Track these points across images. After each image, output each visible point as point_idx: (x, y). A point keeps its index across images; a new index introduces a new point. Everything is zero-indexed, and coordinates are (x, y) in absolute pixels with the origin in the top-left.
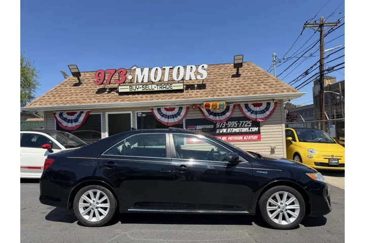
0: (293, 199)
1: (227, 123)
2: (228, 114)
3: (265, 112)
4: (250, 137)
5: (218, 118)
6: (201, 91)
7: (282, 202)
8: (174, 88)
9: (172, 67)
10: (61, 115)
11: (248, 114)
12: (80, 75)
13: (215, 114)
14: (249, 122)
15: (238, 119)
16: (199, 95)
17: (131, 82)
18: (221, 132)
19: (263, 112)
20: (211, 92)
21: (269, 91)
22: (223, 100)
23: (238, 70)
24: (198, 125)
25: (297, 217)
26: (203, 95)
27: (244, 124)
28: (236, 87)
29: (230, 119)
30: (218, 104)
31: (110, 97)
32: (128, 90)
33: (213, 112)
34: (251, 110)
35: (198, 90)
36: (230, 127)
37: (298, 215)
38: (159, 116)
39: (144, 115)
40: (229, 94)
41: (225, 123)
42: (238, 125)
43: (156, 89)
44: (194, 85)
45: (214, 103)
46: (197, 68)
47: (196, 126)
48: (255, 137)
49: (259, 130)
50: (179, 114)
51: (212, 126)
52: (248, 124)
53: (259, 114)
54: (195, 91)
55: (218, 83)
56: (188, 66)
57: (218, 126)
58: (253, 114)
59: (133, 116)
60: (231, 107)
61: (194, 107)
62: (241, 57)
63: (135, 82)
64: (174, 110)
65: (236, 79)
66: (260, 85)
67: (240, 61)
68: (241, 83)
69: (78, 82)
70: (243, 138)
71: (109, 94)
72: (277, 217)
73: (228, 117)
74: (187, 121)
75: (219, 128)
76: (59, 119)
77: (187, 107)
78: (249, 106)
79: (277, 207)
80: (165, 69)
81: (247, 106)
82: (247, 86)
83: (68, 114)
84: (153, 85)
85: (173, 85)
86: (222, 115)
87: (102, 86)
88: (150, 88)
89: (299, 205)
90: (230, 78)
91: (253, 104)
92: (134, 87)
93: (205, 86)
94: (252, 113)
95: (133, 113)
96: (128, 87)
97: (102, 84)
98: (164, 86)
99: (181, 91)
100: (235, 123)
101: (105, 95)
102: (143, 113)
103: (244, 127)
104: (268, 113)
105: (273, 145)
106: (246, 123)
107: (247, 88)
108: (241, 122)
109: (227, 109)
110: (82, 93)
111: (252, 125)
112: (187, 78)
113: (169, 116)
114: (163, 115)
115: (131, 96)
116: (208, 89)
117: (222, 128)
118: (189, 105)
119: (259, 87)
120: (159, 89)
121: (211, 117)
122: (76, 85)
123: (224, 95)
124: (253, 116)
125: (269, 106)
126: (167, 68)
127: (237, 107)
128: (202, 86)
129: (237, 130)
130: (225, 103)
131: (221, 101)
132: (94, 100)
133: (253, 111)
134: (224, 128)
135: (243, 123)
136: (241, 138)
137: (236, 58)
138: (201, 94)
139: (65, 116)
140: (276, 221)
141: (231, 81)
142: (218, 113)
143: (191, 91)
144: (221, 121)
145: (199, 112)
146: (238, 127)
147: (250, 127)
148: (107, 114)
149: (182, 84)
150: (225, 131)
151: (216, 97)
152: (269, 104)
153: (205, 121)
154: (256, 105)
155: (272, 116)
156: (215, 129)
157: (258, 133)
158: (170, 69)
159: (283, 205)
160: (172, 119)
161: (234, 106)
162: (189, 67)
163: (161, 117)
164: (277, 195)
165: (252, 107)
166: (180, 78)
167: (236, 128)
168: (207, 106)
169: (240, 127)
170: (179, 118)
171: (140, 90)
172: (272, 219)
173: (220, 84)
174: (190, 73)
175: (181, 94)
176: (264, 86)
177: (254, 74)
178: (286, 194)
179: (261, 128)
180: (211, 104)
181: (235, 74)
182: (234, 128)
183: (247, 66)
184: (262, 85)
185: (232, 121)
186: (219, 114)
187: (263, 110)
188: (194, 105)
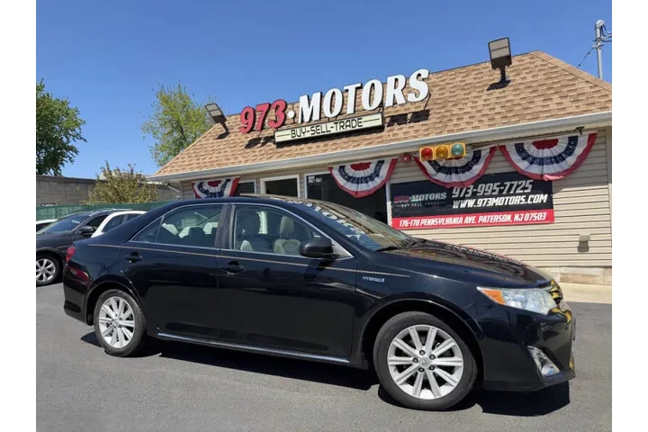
0: (450, 343)
1: (476, 187)
2: (477, 169)
3: (564, 159)
4: (527, 215)
5: (454, 178)
6: (417, 125)
7: (424, 348)
8: (365, 125)
9: (359, 85)
10: (200, 186)
11: (523, 165)
12: (225, 120)
13: (449, 171)
14: (527, 183)
15: (500, 178)
16: (412, 133)
17: (294, 123)
18: (463, 205)
19: (558, 159)
20: (437, 126)
21: (568, 110)
22: (459, 140)
23: (503, 74)
24: (415, 194)
25: (455, 385)
26: (420, 133)
27: (515, 186)
28: (494, 108)
29: (483, 179)
30: (449, 147)
31: (263, 152)
32: (289, 138)
33: (444, 167)
34: (529, 156)
35: (412, 124)
36: (483, 197)
37: (458, 381)
38: (341, 181)
39: (318, 180)
40: (476, 124)
41: (472, 187)
42: (501, 191)
43: (333, 131)
44: (406, 114)
45: (443, 147)
46: (407, 79)
47: (411, 195)
48: (541, 216)
49: (550, 200)
50: (376, 174)
51: (444, 196)
52: (524, 188)
53: (548, 164)
54: (405, 127)
55: (455, 105)
56: (389, 78)
57: (456, 193)
58: (534, 166)
59: (301, 183)
60: (485, 152)
61: (406, 159)
62: (505, 43)
63: (300, 122)
64: (368, 167)
65: (497, 92)
66: (551, 99)
67: (505, 53)
68: (508, 98)
69: (225, 131)
70: (513, 218)
71: (262, 148)
72: (411, 381)
73: (478, 175)
74: (393, 187)
75: (458, 199)
76: (199, 193)
77: (393, 160)
78: (526, 147)
79: (412, 359)
80: (347, 91)
81: (520, 149)
82: (519, 104)
83: (210, 184)
84: (328, 124)
85: (364, 119)
86: (463, 172)
87: (254, 135)
88: (324, 129)
89: (461, 359)
90: (486, 92)
91: (534, 144)
92: (298, 130)
93: (428, 115)
94: (531, 163)
95: (301, 178)
96: (290, 131)
97: (252, 130)
98: (348, 124)
99: (379, 129)
100: (495, 186)
101: (257, 149)
102: (316, 177)
103: (515, 194)
104: (571, 160)
105: (585, 233)
106: (518, 186)
107: (520, 108)
108: (508, 184)
109: (476, 158)
110: (227, 149)
111: (532, 189)
112: (389, 102)
113: (358, 179)
114: (349, 179)
115: (294, 147)
116: (433, 118)
117: (464, 198)
118: (395, 155)
119: (548, 103)
120: (338, 131)
121: (441, 177)
122: (221, 137)
123: (462, 129)
124: (535, 170)
125: (575, 145)
126: (352, 89)
127: (498, 152)
128: (421, 116)
129: (499, 202)
130: (464, 145)
131: (453, 141)
132: (240, 159)
133: (534, 159)
134: (468, 198)
135: (511, 186)
136: (507, 217)
137: (493, 46)
138: (416, 131)
139: (206, 187)
140: (408, 389)
141: (485, 97)
142: (456, 168)
143: (399, 127)
144: (462, 184)
145: (417, 168)
146: (500, 194)
147: (528, 195)
148: (263, 181)
149: (379, 116)
150: (471, 203)
151: (445, 134)
152: (573, 141)
153: (429, 186)
154: (541, 145)
155: (580, 168)
156: (450, 201)
157: (548, 206)
158: (357, 88)
159: (426, 356)
160: (365, 184)
161: (492, 150)
162: (391, 80)
163: (345, 181)
164: (413, 331)
165: (533, 151)
166: (376, 104)
167: (496, 197)
168: (427, 154)
169: (505, 196)
170: (378, 181)
171: (308, 135)
172: (398, 383)
173: (461, 106)
174: (394, 92)
175: (379, 135)
176: (559, 101)
177: (541, 77)
178: (433, 332)
179: (554, 196)
180: (434, 149)
181: (497, 81)
182: (491, 196)
183: (529, 60)
184: (556, 98)
185: (486, 183)
186: (456, 170)
187: (560, 155)
188: (406, 154)
